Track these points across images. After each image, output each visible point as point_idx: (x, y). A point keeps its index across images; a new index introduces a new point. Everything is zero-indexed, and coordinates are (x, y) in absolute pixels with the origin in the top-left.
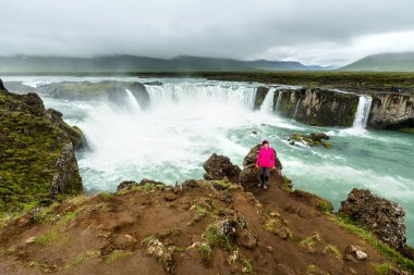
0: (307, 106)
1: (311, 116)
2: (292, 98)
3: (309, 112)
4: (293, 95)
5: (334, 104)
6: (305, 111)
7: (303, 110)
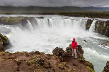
2: (105, 25)
4: (105, 23)
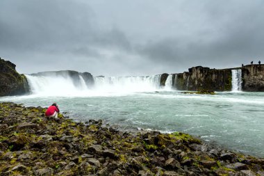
0: (195, 79)
1: (199, 85)
2: (184, 77)
3: (196, 83)
5: (214, 76)
6: (194, 83)
7: (192, 82)
